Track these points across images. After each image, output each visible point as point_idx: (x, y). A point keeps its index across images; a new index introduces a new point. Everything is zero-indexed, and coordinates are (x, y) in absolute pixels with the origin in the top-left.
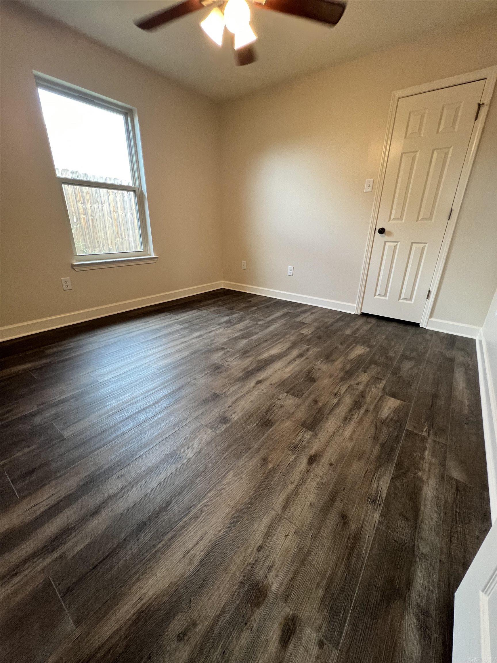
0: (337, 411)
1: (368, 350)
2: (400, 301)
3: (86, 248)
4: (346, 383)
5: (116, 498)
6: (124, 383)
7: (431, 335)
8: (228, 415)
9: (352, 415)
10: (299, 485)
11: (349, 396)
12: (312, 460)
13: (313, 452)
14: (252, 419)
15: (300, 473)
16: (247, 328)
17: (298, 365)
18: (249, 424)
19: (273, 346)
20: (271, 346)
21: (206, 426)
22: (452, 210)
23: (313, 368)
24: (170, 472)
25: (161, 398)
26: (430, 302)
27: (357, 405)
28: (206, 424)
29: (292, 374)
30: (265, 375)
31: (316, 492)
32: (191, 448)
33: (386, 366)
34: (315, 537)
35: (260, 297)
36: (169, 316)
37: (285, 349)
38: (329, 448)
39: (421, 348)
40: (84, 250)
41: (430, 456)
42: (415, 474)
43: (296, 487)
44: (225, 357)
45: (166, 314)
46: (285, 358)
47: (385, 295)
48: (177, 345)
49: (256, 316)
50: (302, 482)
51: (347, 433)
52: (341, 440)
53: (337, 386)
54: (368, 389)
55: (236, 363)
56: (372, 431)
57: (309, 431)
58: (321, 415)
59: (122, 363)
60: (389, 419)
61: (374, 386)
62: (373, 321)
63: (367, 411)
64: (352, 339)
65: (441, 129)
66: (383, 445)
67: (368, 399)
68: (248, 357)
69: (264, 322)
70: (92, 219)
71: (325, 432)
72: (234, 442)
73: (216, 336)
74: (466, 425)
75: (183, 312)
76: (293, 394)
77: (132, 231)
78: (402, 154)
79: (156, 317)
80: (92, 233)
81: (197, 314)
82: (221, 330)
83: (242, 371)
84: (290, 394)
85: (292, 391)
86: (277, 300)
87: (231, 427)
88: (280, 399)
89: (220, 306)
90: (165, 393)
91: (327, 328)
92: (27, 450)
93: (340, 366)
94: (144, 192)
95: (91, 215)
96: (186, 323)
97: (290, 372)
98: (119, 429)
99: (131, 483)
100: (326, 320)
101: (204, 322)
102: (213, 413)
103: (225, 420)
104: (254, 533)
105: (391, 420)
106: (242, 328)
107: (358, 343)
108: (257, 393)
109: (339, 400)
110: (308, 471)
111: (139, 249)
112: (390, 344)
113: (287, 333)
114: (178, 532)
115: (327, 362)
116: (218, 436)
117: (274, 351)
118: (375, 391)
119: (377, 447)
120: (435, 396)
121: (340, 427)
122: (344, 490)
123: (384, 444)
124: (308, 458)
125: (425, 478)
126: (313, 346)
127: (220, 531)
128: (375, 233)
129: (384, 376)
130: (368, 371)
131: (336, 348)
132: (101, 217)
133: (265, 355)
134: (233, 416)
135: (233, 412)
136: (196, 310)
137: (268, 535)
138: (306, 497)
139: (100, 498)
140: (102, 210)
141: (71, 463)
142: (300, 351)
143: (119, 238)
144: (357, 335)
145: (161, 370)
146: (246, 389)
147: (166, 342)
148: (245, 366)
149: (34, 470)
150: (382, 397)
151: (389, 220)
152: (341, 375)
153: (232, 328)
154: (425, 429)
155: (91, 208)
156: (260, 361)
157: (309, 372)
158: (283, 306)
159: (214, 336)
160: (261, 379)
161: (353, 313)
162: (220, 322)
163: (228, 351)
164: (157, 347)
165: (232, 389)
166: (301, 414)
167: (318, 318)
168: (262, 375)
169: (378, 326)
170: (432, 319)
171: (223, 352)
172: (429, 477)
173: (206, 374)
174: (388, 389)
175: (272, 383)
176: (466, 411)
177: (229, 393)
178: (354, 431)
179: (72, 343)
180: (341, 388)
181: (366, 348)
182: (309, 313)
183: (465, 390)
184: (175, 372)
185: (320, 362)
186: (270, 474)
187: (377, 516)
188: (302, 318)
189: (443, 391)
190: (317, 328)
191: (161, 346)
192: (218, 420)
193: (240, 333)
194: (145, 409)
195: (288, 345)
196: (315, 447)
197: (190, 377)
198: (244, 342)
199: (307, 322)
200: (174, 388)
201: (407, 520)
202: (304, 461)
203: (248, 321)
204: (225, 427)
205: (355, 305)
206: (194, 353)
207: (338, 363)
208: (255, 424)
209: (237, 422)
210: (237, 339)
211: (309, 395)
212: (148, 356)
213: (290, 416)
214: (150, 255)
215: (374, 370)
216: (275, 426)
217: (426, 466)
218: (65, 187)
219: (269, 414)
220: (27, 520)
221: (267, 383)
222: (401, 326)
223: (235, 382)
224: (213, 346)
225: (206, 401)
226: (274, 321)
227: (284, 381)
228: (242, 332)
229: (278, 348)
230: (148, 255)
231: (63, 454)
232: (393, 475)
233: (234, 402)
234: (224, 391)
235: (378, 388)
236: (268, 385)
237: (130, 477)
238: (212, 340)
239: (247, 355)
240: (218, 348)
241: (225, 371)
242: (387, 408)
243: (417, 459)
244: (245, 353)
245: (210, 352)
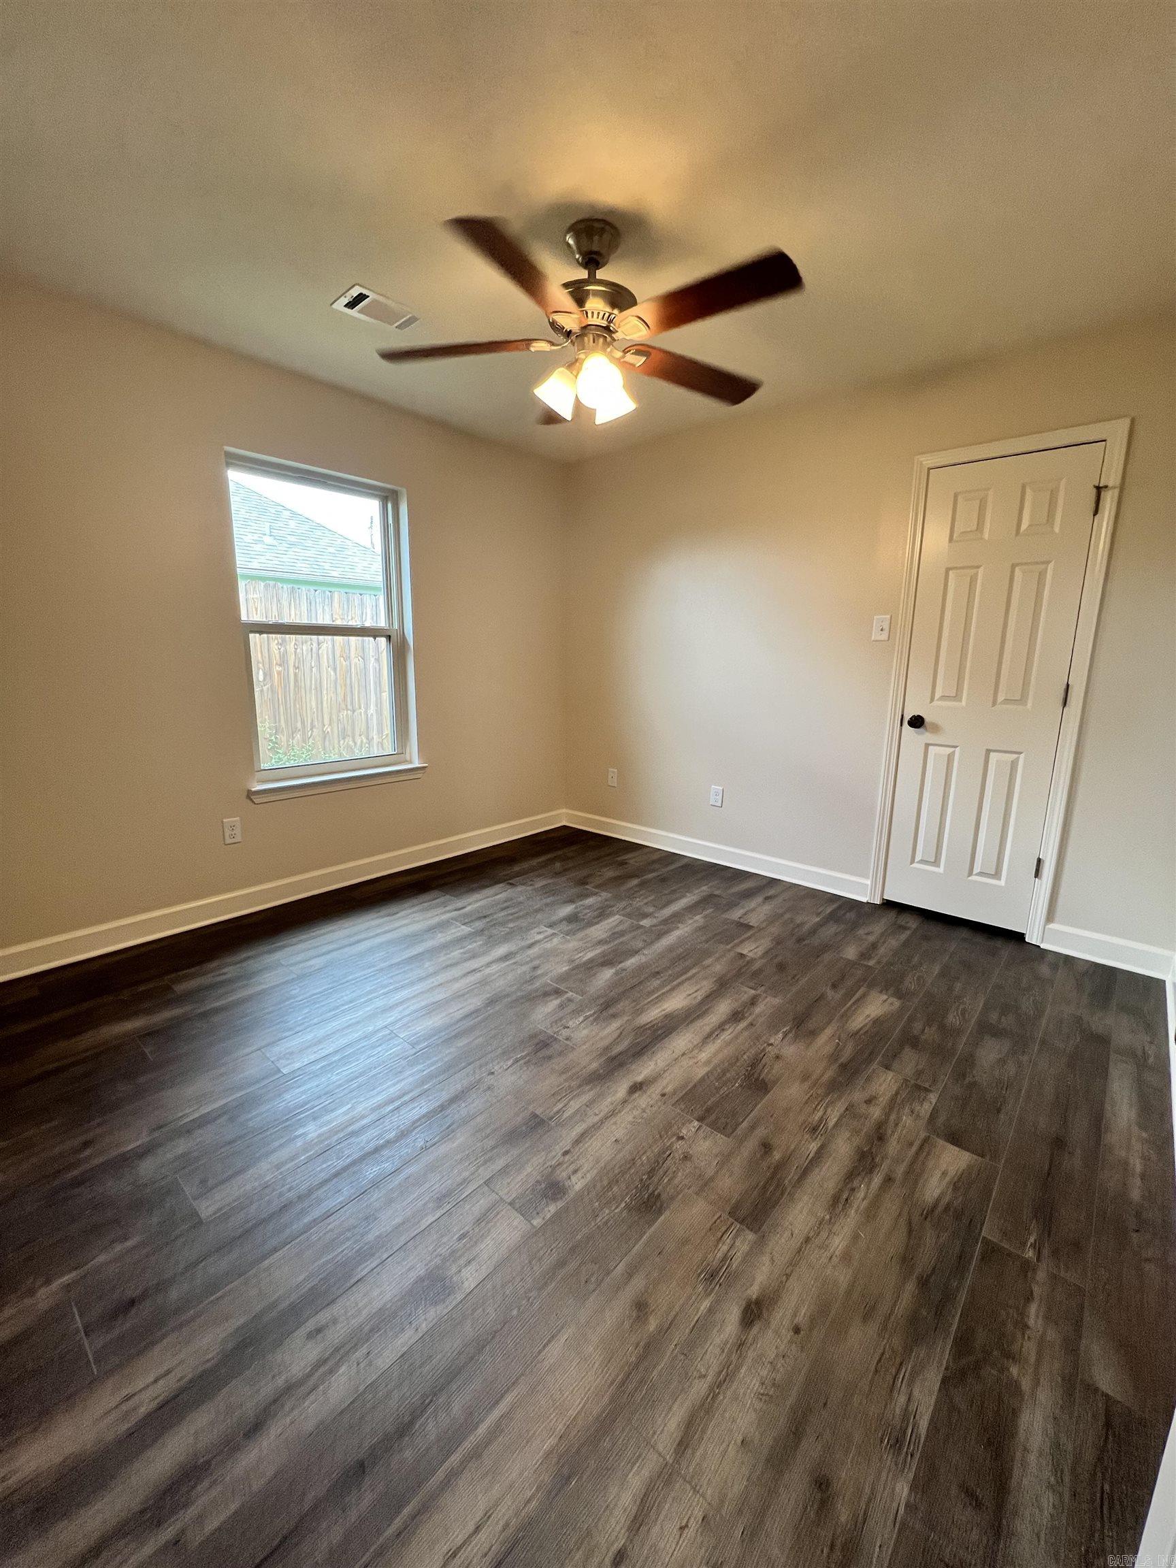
0: (816, 1176)
1: (897, 1003)
2: (973, 878)
3: (276, 734)
4: (840, 1098)
5: (303, 1389)
6: (334, 1078)
7: (1054, 967)
8: (562, 1174)
9: (853, 1190)
10: (719, 1385)
11: (847, 1134)
12: (754, 1313)
13: (754, 1291)
14: (615, 1189)
15: (723, 1351)
16: (615, 935)
17: (728, 1044)
18: (608, 1203)
19: (673, 989)
20: (669, 987)
21: (510, 1204)
22: (1068, 685)
23: (763, 1054)
24: (424, 1327)
25: (414, 1123)
26: (1044, 886)
27: (864, 1162)
28: (509, 1201)
29: (715, 1068)
30: (650, 1068)
31: (758, 1405)
32: (474, 1263)
33: (940, 1052)
34: (752, 1534)
35: (647, 850)
36: (442, 899)
37: (699, 998)
38: (793, 1283)
39: (1026, 1004)
40: (273, 738)
41: (1040, 1321)
42: (1003, 1370)
43: (711, 1389)
44: (561, 1014)
45: (435, 893)
46: (699, 1024)
47: (936, 863)
48: (456, 980)
49: (638, 903)
51: (838, 1243)
52: (824, 1260)
53: (818, 1105)
54: (893, 1117)
55: (585, 1032)
56: (900, 1236)
57: (747, 1232)
58: (778, 1186)
59: (335, 1024)
60: (940, 1209)
61: (907, 1110)
62: (913, 923)
63: (889, 1180)
64: (859, 973)
65: (1024, 526)
66: (923, 1283)
67: (893, 1146)
68: (614, 1016)
69: (655, 921)
70: (295, 675)
71: (787, 1234)
72: (573, 1250)
73: (546, 955)
74: (1134, 1235)
75: (472, 890)
76: (714, 1126)
77: (376, 694)
78: (948, 570)
79: (415, 901)
80: (292, 701)
81: (502, 896)
82: (556, 941)
83: (601, 1055)
84: (707, 1125)
85: (713, 1117)
86: (686, 861)
87: (566, 1209)
88: (682, 1138)
89: (557, 874)
90: (424, 1110)
91: (800, 940)
92: (118, 1248)
93: (829, 1049)
94: (408, 640)
95: (294, 666)
96: (479, 918)
97: (708, 1062)
98: (319, 1201)
99: (337, 1350)
100: (799, 919)
101: (518, 918)
102: (529, 1169)
103: (553, 1189)
104: (608, 1512)
105: (947, 1208)
106: (604, 936)
107: (871, 986)
108: (630, 1118)
109: (822, 1147)
110: (741, 1345)
111: (389, 750)
112: (950, 989)
113: (707, 953)
114: (435, 1496)
115: (796, 1037)
116: (535, 1234)
117: (676, 1002)
118: (910, 1124)
119: (911, 1287)
120: (1059, 1143)
121: (821, 1223)
122: (825, 1404)
123: (929, 1276)
124: (742, 1308)
125: (1026, 1384)
126: (765, 992)
127: (529, 1501)
128: (901, 725)
129: (934, 1081)
130: (895, 1065)
131: (822, 997)
132: (314, 669)
133: (653, 1014)
134: (574, 1179)
135: (572, 1168)
136: (501, 885)
137: (639, 1521)
138: (734, 1421)
139: (267, 1389)
140: (318, 655)
141: (213, 1286)
142: (736, 1005)
143: (347, 710)
144: (871, 963)
145: (418, 1047)
146: (605, 1106)
147: (431, 970)
148: (606, 1042)
149: (132, 1302)
150: (926, 1140)
151: (932, 700)
152: (829, 1074)
153: (581, 935)
154: (1032, 1240)
155: (295, 652)
156: (641, 1029)
157: (755, 1063)
158: (699, 876)
159: (539, 957)
160: (640, 1078)
161: (864, 900)
162: (554, 918)
163: (570, 1000)
164: (412, 983)
165: (575, 1105)
166: (730, 1183)
167: (781, 911)
168: (643, 1070)
169: (926, 938)
170: (1051, 926)
171: (556, 1002)
172: (1036, 1383)
173: (517, 1061)
174: (941, 1120)
175: (667, 1090)
176: (1136, 1194)
177: (566, 1115)
178: (855, 1237)
179: (229, 968)
180: (829, 1110)
181: (892, 1000)
182: (760, 899)
183: (1135, 1129)
184: (449, 1052)
185: (780, 1035)
186: (650, 1348)
187: (903, 1490)
188: (742, 912)
189: (1079, 1128)
190: (778, 941)
191: (421, 979)
192: (539, 1187)
193: (598, 950)
194: (377, 1150)
195: (706, 986)
196: (760, 1277)
197: (481, 1066)
198: (607, 974)
199: (756, 925)
200: (445, 1096)
201: (979, 1506)
202: (732, 1315)
203: (617, 917)
204: (552, 1208)
205: (869, 882)
206: (491, 1002)
207: (824, 1042)
208: (623, 1205)
209: (580, 1196)
210: (591, 967)
211: (753, 1128)
212: (391, 1008)
213: (705, 1184)
214: (411, 762)
215: (910, 1061)
216: (667, 1213)
217: (1029, 1348)
219: (655, 1179)
220: (110, 1436)
221: (654, 1091)
222: (980, 939)
223: (580, 1086)
224: (537, 984)
225: (512, 1137)
226: (677, 918)
227: (695, 1086)
228: (606, 947)
229: (685, 995)
230: (405, 762)
231: (196, 1264)
232: (946, 1369)
233: (578, 1142)
234: (555, 1110)
235: (918, 1116)
236: (656, 1096)
237: (336, 1335)
238: (535, 968)
239: (611, 1011)
240: (548, 989)
241: (561, 1054)
242: (938, 1174)
243: (1010, 1326)
244: (607, 1005)
245: (529, 1000)
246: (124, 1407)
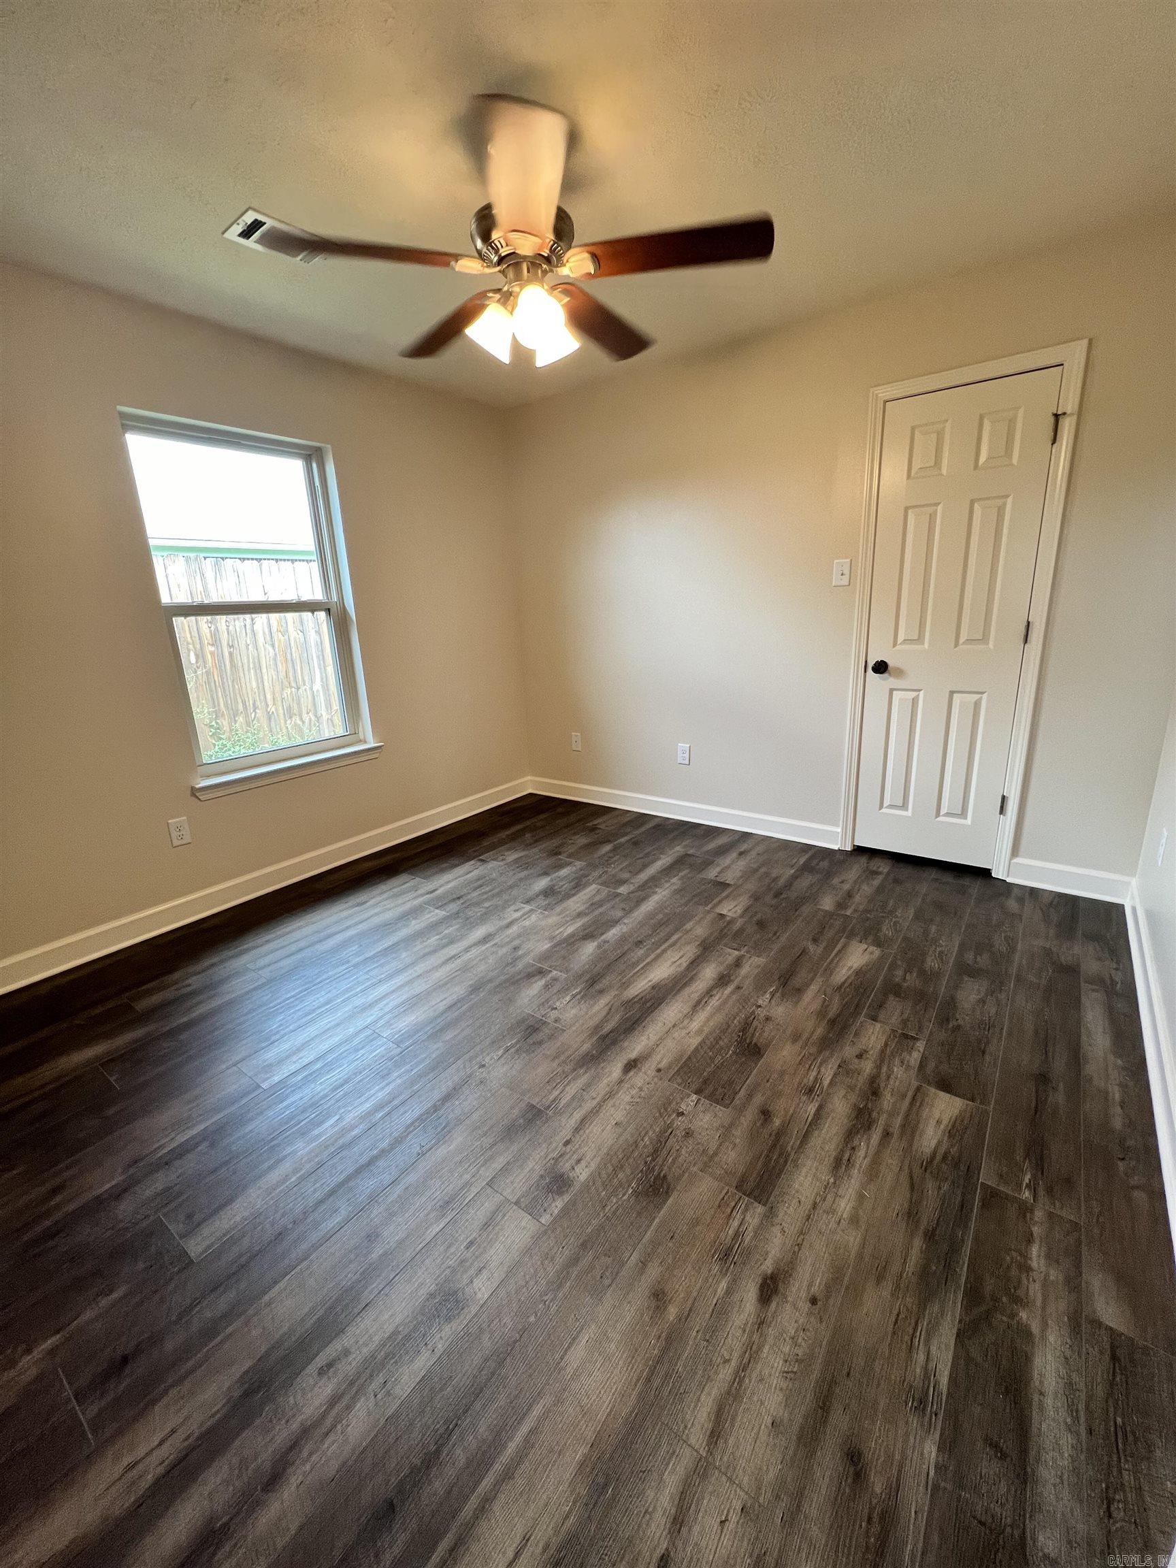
0: (815, 1141)
1: (877, 952)
2: (940, 819)
3: (216, 718)
4: (832, 1055)
5: (319, 1431)
6: (319, 1088)
7: (1021, 900)
8: (565, 1166)
9: (853, 1148)
10: (743, 1368)
11: (842, 1092)
12: (770, 1288)
13: (768, 1266)
14: (621, 1175)
15: (744, 1331)
16: (594, 905)
17: (719, 1009)
18: (614, 1192)
19: (655, 959)
20: (653, 956)
21: (517, 1203)
22: (1029, 623)
23: (753, 1017)
24: (440, 1347)
25: (408, 1127)
26: (1008, 823)
27: (862, 1119)
28: (514, 1200)
29: (707, 1037)
30: (643, 1043)
31: (784, 1385)
32: (485, 1272)
33: (921, 998)
34: (791, 1520)
35: (617, 813)
36: (411, 883)
37: (685, 965)
38: (805, 1252)
39: (999, 943)
40: (213, 723)
41: (1043, 1261)
42: (1013, 1315)
43: (736, 1374)
44: (547, 995)
45: (404, 877)
46: (687, 991)
47: (904, 806)
48: (436, 968)
49: (612, 870)
50: (751, 1354)
51: (845, 1206)
52: (832, 1225)
53: (811, 1064)
54: (884, 1069)
55: (574, 1011)
56: (904, 1193)
57: (756, 1204)
58: (780, 1155)
59: (312, 1031)
60: (938, 1158)
61: (897, 1061)
62: (884, 867)
63: (887, 1134)
64: (838, 923)
65: (982, 459)
66: (930, 1236)
67: (887, 1100)
68: (601, 992)
69: (632, 888)
70: (231, 654)
71: (794, 1203)
72: (584, 1246)
73: (525, 934)
74: (1120, 1164)
75: (443, 871)
76: (712, 1098)
77: (320, 669)
78: (906, 509)
79: (383, 887)
80: (230, 683)
81: (475, 873)
82: (534, 917)
83: (591, 1036)
84: (705, 1097)
85: (710, 1089)
86: (657, 820)
87: (573, 1203)
88: (682, 1114)
89: (528, 846)
90: (417, 1112)
91: (777, 895)
92: (104, 1302)
93: (816, 1006)
94: (349, 611)
95: (228, 644)
96: (454, 900)
97: (700, 1031)
98: (316, 1225)
99: (352, 1383)
100: (774, 873)
101: (493, 896)
102: (530, 1164)
103: (557, 1182)
104: (648, 1517)
105: (945, 1158)
106: (582, 908)
107: (851, 935)
108: (628, 1098)
109: (820, 1108)
110: (761, 1324)
111: (340, 731)
112: (926, 932)
113: (685, 918)
114: (470, 1526)
115: (783, 996)
116: (545, 1232)
117: (662, 972)
118: (901, 1075)
119: (918, 1243)
120: (1043, 1079)
121: (826, 1187)
122: (848, 1374)
123: (934, 1230)
124: (758, 1286)
125: (1035, 1329)
126: (748, 952)
127: (567, 1517)
128: (865, 671)
129: (920, 1029)
130: (881, 1016)
131: (804, 952)
132: (250, 647)
133: (640, 986)
134: (578, 1169)
135: (575, 1157)
136: (472, 862)
137: (678, 1522)
138: (762, 1403)
139: (282, 1434)
140: (253, 631)
141: (210, 1331)
142: (721, 969)
143: (291, 687)
144: (848, 913)
145: (403, 1046)
146: (602, 1087)
147: (408, 961)
148: (596, 1020)
149: (125, 1360)
150: (918, 1089)
151: (895, 645)
152: (820, 1031)
153: (558, 909)
154: (1027, 1180)
155: (228, 630)
156: (628, 1004)
157: (746, 1026)
158: (671, 836)
159: (519, 936)
160: (633, 1055)
161: (836, 848)
162: (530, 893)
163: (555, 979)
164: (390, 977)
165: (572, 1090)
166: (733, 1157)
167: (755, 866)
168: (636, 1045)
169: (896, 881)
170: (1015, 860)
171: (542, 983)
172: (1044, 1326)
173: (507, 1050)
174: (931, 1065)
175: (661, 1066)
176: (1117, 1123)
177: (563, 1102)
178: (861, 1197)
179: (192, 978)
180: (823, 1070)
181: (872, 948)
182: (734, 855)
183: (1111, 1058)
184: (436, 1048)
185: (768, 996)
186: (672, 1339)
187: (931, 1450)
188: (718, 869)
189: (1059, 1065)
190: (756, 898)
191: (399, 972)
192: (543, 1183)
193: (579, 923)
194: (371, 1162)
195: (690, 951)
196: (774, 1249)
197: (470, 1060)
198: (589, 949)
199: (732, 883)
200: (436, 1095)
201: (1003, 1456)
202: (749, 1293)
203: (594, 886)
204: (559, 1204)
205: (839, 830)
206: (475, 989)
207: (811, 998)
208: (630, 1191)
209: (586, 1186)
210: (572, 943)
211: (750, 1096)
212: (371, 1005)
213: (709, 1161)
214: (365, 742)
215: (895, 1011)
216: (675, 1194)
217: (1035, 1290)
218: (178, 622)
219: (660, 1160)
220: (117, 1511)
221: (649, 1068)
222: (948, 878)
223: (575, 1070)
224: (520, 965)
225: (510, 1132)
226: (654, 882)
227: (689, 1058)
228: (585, 920)
229: (669, 963)
230: (360, 741)
231: (191, 1307)
232: (960, 1321)
233: (577, 1130)
234: (551, 1098)
235: (908, 1066)
236: (652, 1073)
237: (348, 1367)
238: (516, 949)
239: (598, 987)
240: (530, 970)
241: (551, 1037)
242: (933, 1122)
243: (1014, 1272)
244: (593, 982)
245: (513, 983)
246: (130, 1475)
